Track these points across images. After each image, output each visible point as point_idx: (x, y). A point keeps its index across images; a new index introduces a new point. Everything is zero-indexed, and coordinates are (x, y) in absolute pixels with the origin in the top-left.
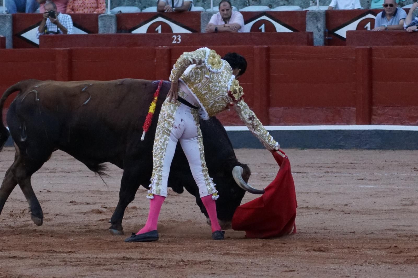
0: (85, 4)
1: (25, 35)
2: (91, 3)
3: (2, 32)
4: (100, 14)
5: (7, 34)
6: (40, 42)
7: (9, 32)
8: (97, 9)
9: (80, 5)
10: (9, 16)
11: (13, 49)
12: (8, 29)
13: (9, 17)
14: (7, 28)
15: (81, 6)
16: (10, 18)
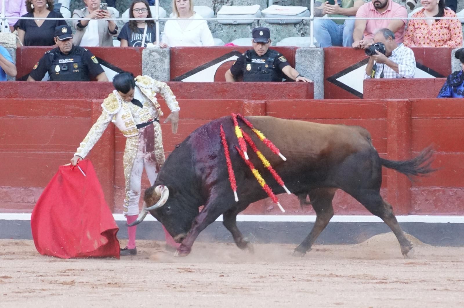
0: (431, 35)
1: (342, 80)
2: (441, 34)
3: (308, 74)
4: (454, 49)
5: (315, 77)
6: (365, 89)
7: (319, 75)
8: (449, 42)
9: (424, 35)
10: (318, 50)
11: (325, 100)
12: (317, 70)
13: (319, 53)
14: (315, 69)
15: (426, 37)
16: (321, 53)
